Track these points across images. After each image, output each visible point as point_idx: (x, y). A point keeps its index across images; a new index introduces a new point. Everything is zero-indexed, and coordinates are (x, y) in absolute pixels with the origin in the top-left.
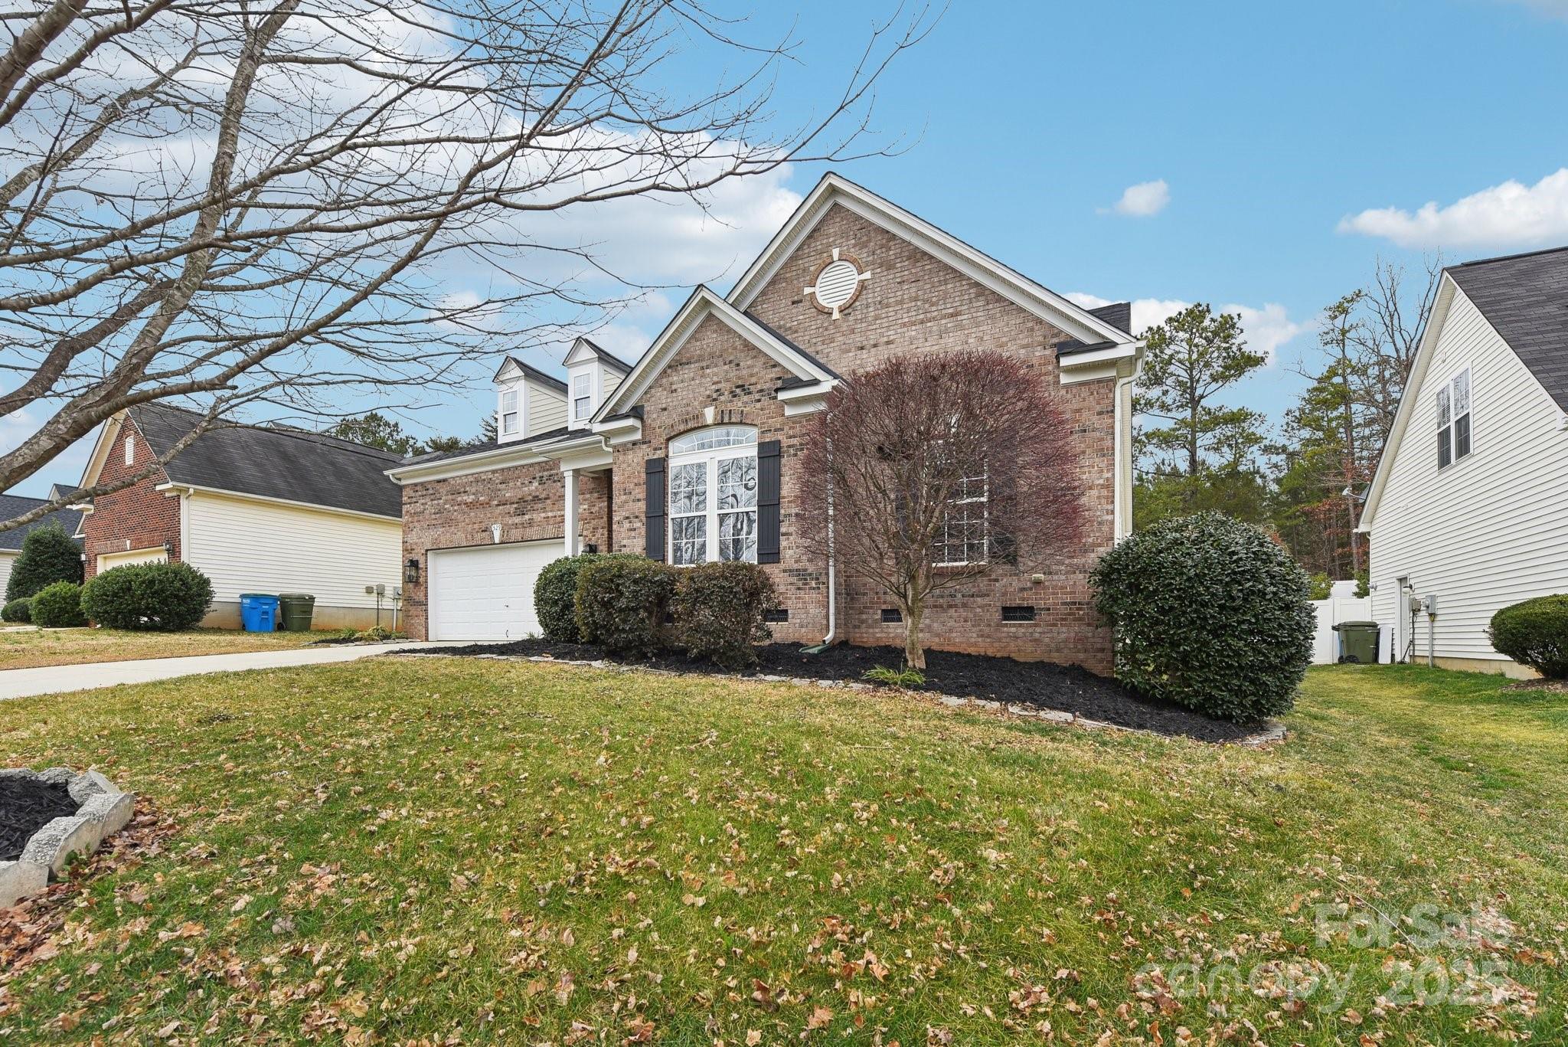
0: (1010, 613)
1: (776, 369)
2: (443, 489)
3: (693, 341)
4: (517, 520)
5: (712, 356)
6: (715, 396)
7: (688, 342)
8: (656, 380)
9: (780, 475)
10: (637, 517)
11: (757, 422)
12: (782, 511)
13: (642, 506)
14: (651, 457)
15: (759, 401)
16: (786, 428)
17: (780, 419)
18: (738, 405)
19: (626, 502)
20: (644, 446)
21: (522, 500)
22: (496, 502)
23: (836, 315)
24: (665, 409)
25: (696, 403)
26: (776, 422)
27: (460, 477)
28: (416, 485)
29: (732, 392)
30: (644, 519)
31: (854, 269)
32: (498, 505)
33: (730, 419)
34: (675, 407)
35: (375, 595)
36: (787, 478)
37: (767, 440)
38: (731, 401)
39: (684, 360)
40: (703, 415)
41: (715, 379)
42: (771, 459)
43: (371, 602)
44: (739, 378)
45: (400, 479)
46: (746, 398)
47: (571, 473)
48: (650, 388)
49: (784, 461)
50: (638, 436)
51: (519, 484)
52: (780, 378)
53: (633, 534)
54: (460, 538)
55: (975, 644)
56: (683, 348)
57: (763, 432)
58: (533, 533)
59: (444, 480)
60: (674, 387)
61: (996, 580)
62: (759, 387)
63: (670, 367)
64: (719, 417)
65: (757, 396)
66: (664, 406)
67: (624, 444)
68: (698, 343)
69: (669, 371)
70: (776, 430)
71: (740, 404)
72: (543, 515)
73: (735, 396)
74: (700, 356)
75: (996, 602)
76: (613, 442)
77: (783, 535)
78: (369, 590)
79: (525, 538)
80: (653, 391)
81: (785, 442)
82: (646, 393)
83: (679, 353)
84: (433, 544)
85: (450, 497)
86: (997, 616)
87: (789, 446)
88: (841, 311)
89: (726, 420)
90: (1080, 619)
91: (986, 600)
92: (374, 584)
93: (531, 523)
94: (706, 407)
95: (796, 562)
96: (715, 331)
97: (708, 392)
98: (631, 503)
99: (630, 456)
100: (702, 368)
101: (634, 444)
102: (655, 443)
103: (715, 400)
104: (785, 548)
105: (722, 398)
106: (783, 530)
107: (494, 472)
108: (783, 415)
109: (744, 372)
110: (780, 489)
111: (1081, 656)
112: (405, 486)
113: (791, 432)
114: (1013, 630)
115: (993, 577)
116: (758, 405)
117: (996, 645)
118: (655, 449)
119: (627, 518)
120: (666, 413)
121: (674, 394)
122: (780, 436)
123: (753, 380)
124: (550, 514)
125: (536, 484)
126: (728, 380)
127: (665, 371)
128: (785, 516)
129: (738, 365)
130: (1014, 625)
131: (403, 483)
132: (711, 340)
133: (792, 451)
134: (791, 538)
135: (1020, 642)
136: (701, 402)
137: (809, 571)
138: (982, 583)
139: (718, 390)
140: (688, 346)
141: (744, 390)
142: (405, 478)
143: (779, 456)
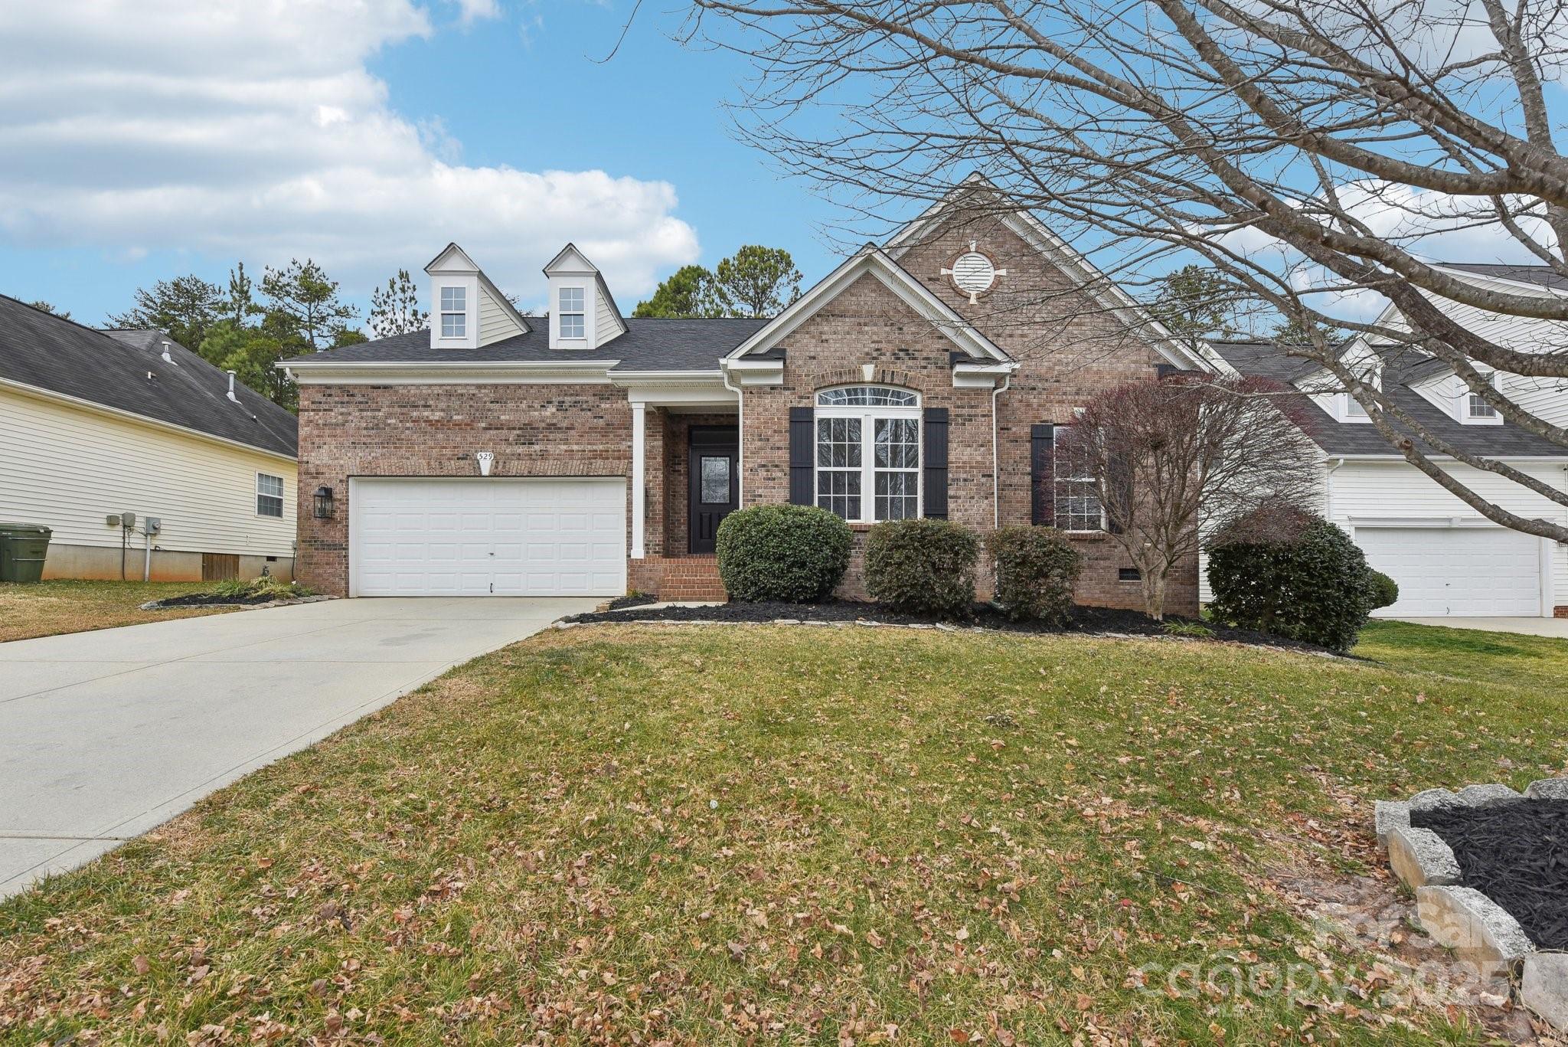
0: (1125, 573)
1: (943, 341)
2: (384, 399)
3: (848, 296)
4: (520, 449)
5: (870, 314)
6: (875, 354)
7: (842, 294)
8: (802, 326)
9: (947, 441)
10: (777, 466)
11: (924, 388)
12: (950, 476)
13: (784, 455)
14: (795, 404)
15: (925, 367)
16: (954, 398)
17: (947, 388)
18: (901, 368)
19: (761, 449)
20: (787, 393)
21: (529, 426)
22: (483, 425)
23: (973, 301)
24: (814, 358)
25: (853, 358)
26: (944, 390)
27: (418, 386)
28: (328, 387)
29: (894, 354)
30: (787, 470)
31: (990, 264)
32: (485, 429)
33: (892, 379)
34: (826, 358)
35: (120, 528)
36: (955, 445)
37: (934, 406)
38: (893, 363)
39: (837, 312)
40: (860, 371)
41: (875, 338)
42: (939, 425)
43: (113, 538)
44: (903, 342)
45: (297, 376)
46: (910, 363)
47: (643, 406)
48: (794, 332)
49: (951, 428)
50: (779, 381)
51: (524, 406)
52: (947, 350)
53: (771, 483)
54: (417, 463)
55: (1098, 599)
56: (835, 299)
57: (929, 398)
58: (549, 466)
59: (386, 387)
60: (824, 337)
61: (1115, 547)
62: (925, 355)
63: (819, 315)
64: (880, 377)
65: (923, 363)
66: (812, 354)
67: (760, 387)
68: (854, 298)
69: (818, 319)
70: (943, 398)
71: (904, 367)
72: (564, 447)
73: (898, 359)
74: (857, 312)
75: (1115, 565)
76: (745, 382)
77: (951, 497)
78: (112, 521)
79: (534, 472)
80: (798, 336)
81: (952, 411)
82: (788, 337)
83: (830, 304)
84: (363, 469)
85: (397, 410)
86: (1116, 576)
87: (957, 416)
88: (978, 299)
89: (888, 380)
90: (1176, 579)
91: (1107, 563)
92: (118, 512)
93: (543, 456)
94: (865, 363)
95: (964, 523)
96: (874, 291)
97: (866, 350)
98: (769, 451)
99: (767, 400)
100: (859, 324)
101: (773, 388)
102: (800, 390)
103: (874, 358)
104: (953, 510)
105: (883, 358)
106: (951, 493)
107: (479, 387)
108: (951, 385)
109: (909, 337)
110: (947, 455)
111: (1177, 607)
112: (305, 387)
113: (959, 403)
114: (1128, 587)
115: (1113, 544)
116: (925, 372)
117: (1115, 599)
118: (801, 397)
119: (764, 466)
120: (815, 362)
121: (825, 345)
122: (947, 405)
123: (918, 347)
124: (575, 447)
125: (551, 409)
126: (889, 342)
127: (812, 319)
128: (953, 480)
129: (901, 329)
130: (1128, 584)
131: (301, 381)
132: (868, 298)
133: (960, 420)
134: (960, 501)
135: (1133, 597)
136: (859, 358)
137: (978, 533)
138: (1104, 549)
139: (877, 350)
140: (841, 298)
141: (908, 354)
142: (308, 376)
143: (946, 423)
